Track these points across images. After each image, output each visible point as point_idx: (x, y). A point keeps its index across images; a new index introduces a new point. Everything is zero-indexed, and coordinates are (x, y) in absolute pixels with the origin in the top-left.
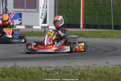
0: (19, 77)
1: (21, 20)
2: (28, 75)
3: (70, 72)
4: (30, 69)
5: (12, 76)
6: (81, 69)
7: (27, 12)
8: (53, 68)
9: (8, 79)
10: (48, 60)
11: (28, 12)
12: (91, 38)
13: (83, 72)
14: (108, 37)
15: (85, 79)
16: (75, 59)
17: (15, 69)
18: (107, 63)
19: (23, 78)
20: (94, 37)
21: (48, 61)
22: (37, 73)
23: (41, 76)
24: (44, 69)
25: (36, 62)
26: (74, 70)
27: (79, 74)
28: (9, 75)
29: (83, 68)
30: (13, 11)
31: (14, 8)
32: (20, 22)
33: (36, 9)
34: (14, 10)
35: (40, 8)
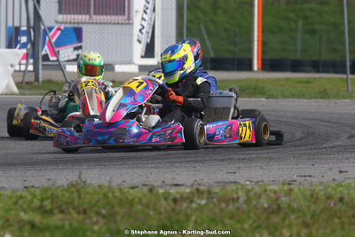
0: (93, 215)
1: (80, 47)
2: (117, 209)
3: (238, 198)
4: (120, 190)
5: (71, 210)
6: (271, 190)
7: (96, 23)
8: (186, 186)
9: (62, 220)
10: (167, 165)
11: (101, 23)
12: (287, 100)
13: (277, 199)
14: (337, 96)
15: (284, 219)
16: (244, 159)
17: (78, 191)
18: (341, 172)
19: (104, 217)
20: (293, 96)
21: (168, 168)
22: (144, 201)
23: (155, 209)
24: (161, 191)
25: (135, 170)
26: (251, 194)
27: (266, 205)
28: (64, 207)
29: (276, 188)
30: (57, 22)
31: (60, 12)
32: (76, 52)
33: (124, 14)
34: (60, 17)
35: (137, 12)
